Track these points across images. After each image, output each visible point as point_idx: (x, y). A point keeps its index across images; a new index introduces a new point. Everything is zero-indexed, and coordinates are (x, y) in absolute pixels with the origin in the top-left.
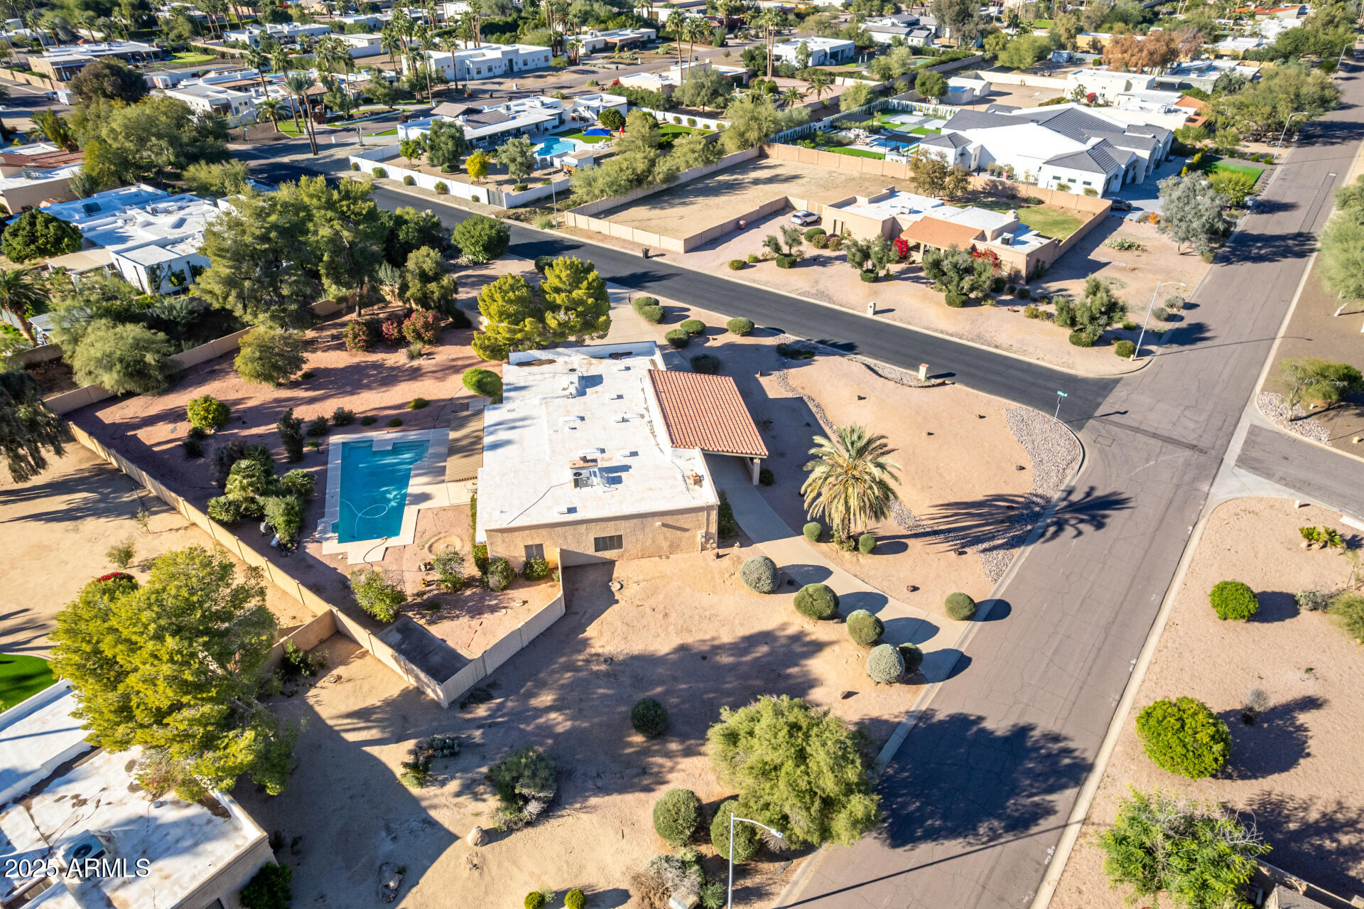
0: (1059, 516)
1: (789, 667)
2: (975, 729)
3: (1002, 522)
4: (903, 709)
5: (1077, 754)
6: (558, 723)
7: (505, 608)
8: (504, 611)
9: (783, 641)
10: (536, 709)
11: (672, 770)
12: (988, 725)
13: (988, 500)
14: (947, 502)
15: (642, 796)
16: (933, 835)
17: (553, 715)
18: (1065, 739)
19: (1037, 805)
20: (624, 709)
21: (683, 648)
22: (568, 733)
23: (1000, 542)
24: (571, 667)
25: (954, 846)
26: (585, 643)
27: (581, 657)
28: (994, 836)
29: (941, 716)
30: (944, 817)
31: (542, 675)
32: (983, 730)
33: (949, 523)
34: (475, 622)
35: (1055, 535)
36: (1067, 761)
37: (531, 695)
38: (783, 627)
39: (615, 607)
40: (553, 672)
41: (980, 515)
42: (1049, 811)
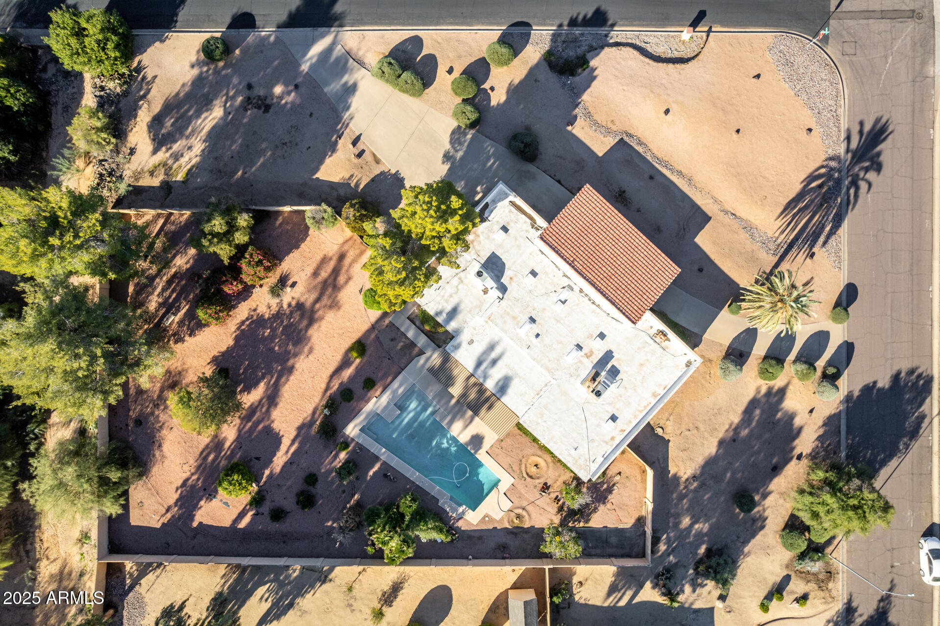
0: (851, 173)
1: (776, 415)
2: (875, 391)
3: (821, 205)
4: (838, 402)
5: (924, 374)
6: (702, 529)
7: (614, 485)
8: (615, 487)
9: (763, 400)
10: (686, 529)
11: (764, 510)
12: (880, 385)
13: (805, 186)
14: (782, 208)
15: (762, 532)
16: (884, 463)
17: (697, 526)
18: (917, 368)
19: (917, 417)
20: (723, 498)
21: (721, 443)
22: (711, 529)
23: (828, 229)
24: (682, 497)
25: (894, 463)
26: (676, 478)
27: (682, 487)
28: (907, 446)
29: (856, 393)
30: (884, 451)
31: (672, 511)
32: (879, 390)
33: (793, 229)
34: (609, 506)
35: (856, 196)
36: (921, 382)
37: (677, 524)
38: (758, 390)
39: (671, 444)
40: (676, 505)
41: (806, 207)
42: (922, 417)
